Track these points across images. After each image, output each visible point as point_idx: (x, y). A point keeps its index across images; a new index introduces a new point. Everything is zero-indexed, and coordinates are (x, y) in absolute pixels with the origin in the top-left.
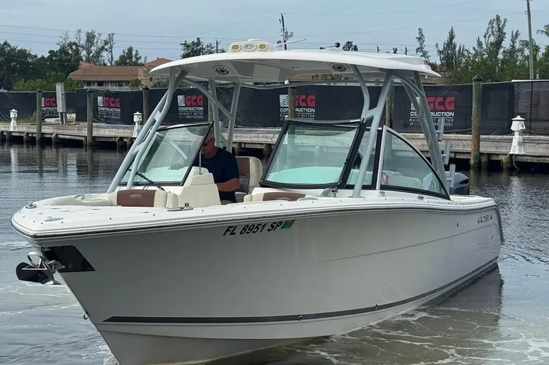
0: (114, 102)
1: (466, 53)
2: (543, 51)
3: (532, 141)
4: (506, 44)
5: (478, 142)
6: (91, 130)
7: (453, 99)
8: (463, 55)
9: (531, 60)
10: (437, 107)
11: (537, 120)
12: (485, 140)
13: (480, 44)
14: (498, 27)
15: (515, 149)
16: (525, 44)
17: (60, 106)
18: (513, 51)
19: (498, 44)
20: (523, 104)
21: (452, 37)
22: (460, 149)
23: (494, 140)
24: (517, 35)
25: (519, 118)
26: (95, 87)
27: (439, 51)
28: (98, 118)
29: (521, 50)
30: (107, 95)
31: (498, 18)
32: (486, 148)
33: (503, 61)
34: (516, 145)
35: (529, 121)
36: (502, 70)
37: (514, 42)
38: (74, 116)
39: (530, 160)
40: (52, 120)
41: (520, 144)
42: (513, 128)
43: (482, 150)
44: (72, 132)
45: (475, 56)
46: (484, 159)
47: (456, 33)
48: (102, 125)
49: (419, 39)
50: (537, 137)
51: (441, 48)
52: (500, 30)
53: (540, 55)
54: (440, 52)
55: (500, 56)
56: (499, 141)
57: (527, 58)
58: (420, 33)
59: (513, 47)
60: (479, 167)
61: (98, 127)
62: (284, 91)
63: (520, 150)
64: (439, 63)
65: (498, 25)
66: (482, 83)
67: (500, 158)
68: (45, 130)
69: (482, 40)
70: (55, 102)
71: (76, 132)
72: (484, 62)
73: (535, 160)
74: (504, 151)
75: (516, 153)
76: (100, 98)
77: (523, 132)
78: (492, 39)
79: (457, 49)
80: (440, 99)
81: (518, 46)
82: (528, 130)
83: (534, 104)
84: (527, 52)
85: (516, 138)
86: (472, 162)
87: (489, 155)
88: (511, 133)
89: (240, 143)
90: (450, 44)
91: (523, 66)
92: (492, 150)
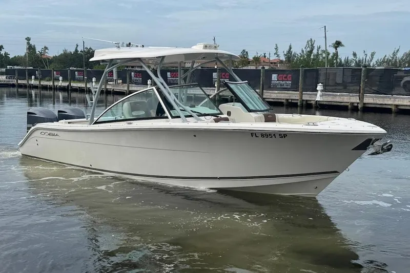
0: (139, 75)
1: (296, 55)
2: (331, 55)
3: (326, 95)
4: (315, 51)
5: (302, 95)
6: (128, 88)
7: (291, 76)
8: (295, 56)
9: (326, 59)
10: (283, 78)
11: (328, 86)
12: (305, 94)
13: (303, 51)
14: (311, 44)
15: (318, 98)
16: (324, 52)
17: (115, 77)
18: (318, 55)
19: (311, 52)
20: (322, 78)
21: (290, 48)
22: (294, 98)
23: (309, 94)
24: (320, 47)
25: (320, 84)
26: (130, 68)
27: (284, 54)
28: (131, 82)
29: (321, 54)
30: (136, 71)
31: (311, 39)
32: (305, 97)
33: (314, 60)
34: (319, 96)
35: (325, 86)
36: (312, 63)
37: (318, 51)
38: (121, 81)
39: (325, 103)
40: (111, 83)
41: (320, 96)
42: (317, 89)
43: (304, 98)
44: (120, 88)
45: (301, 57)
46: (304, 103)
47: (292, 47)
48: (133, 85)
49: (276, 49)
50: (328, 93)
51: (285, 53)
52: (312, 45)
53: (330, 57)
54: (286, 55)
55: (312, 57)
56: (311, 95)
57: (324, 58)
58: (276, 46)
59: (318, 53)
60: (302, 106)
61: (131, 86)
62: (215, 70)
63: (321, 99)
64: (284, 60)
65: (311, 43)
66: (304, 68)
67: (312, 102)
68: (108, 87)
69: (304, 50)
70: (113, 75)
71: (122, 88)
72: (304, 60)
73: (327, 103)
74: (313, 99)
75: (319, 100)
76: (133, 73)
77: (322, 91)
78: (308, 49)
79: (293, 54)
80: (285, 75)
81: (320, 52)
82: (324, 90)
83: (327, 79)
84: (324, 55)
85: (319, 93)
86: (299, 104)
87: (307, 101)
88: (317, 91)
89: (195, 94)
90: (289, 51)
91: (322, 61)
92: (308, 99)
